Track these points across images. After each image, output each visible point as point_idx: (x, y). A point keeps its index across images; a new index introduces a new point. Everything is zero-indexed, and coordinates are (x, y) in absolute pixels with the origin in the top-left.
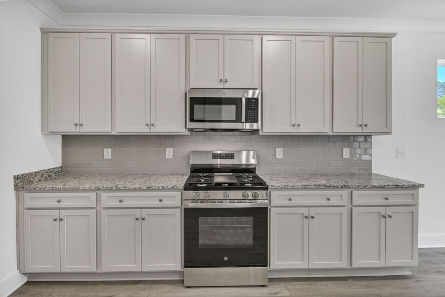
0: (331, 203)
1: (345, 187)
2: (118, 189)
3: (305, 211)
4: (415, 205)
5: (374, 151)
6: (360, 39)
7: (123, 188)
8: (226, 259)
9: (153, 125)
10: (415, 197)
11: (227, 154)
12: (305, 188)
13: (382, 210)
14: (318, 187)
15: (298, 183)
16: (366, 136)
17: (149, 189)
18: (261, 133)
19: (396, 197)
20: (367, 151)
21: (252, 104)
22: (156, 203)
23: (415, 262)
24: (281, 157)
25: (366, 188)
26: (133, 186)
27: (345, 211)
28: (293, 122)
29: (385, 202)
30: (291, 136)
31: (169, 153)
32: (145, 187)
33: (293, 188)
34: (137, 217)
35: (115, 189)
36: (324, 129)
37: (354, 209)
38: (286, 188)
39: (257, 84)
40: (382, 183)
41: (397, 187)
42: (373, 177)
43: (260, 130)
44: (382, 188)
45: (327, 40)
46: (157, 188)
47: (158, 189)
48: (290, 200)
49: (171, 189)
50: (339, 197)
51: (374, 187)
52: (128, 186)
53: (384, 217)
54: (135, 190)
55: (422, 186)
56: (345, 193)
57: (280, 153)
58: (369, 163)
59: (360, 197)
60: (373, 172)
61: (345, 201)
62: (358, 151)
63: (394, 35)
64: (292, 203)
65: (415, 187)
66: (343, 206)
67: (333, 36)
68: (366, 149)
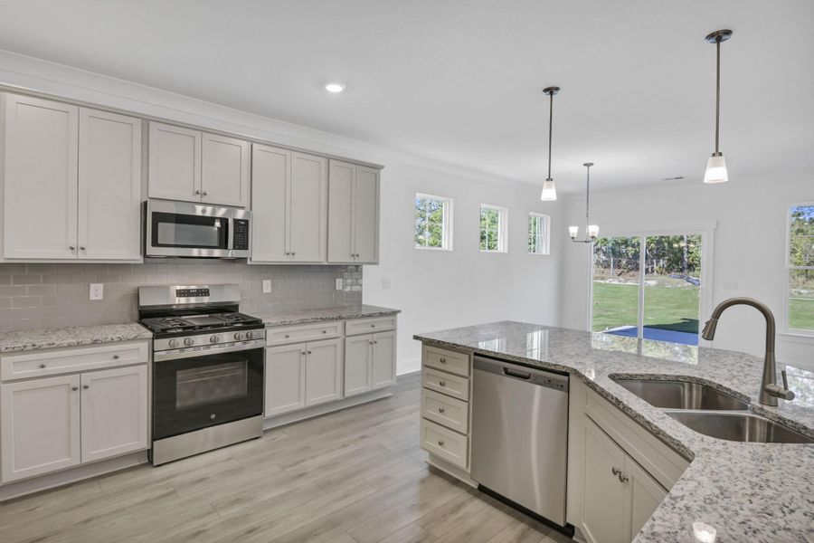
0: (327, 335)
1: (340, 318)
2: (36, 349)
3: (302, 347)
4: (394, 330)
5: (365, 281)
6: (354, 166)
7: (47, 347)
8: (213, 416)
9: (83, 249)
10: (394, 322)
11: (198, 290)
12: (302, 322)
13: (369, 337)
14: (315, 321)
15: (295, 319)
16: (356, 266)
17: (95, 343)
18: (249, 262)
19: (381, 324)
20: (358, 282)
21: (243, 227)
22: (109, 362)
23: (393, 382)
24: (270, 291)
25: (357, 317)
26: (66, 342)
27: (339, 342)
28: (287, 251)
29: (371, 330)
30: (282, 265)
31: (97, 291)
32: (88, 341)
33: (291, 324)
34: (72, 386)
35: (31, 348)
36: (320, 259)
37: (347, 339)
38: (284, 324)
39: (245, 203)
40: (370, 312)
41: (382, 314)
42: (363, 308)
43: (249, 259)
44: (370, 316)
45: (323, 161)
46: (109, 339)
47: (112, 342)
48: (287, 337)
49: (133, 339)
50: (334, 329)
51: (363, 316)
52: (57, 343)
53: (371, 343)
54: (70, 346)
55: (399, 312)
56: (339, 324)
57: (267, 286)
58: (359, 294)
59: (353, 327)
60: (364, 303)
61: (339, 333)
62: (349, 281)
63: (383, 167)
64: (289, 340)
65: (394, 313)
66: (337, 338)
67: (329, 158)
68: (357, 279)
